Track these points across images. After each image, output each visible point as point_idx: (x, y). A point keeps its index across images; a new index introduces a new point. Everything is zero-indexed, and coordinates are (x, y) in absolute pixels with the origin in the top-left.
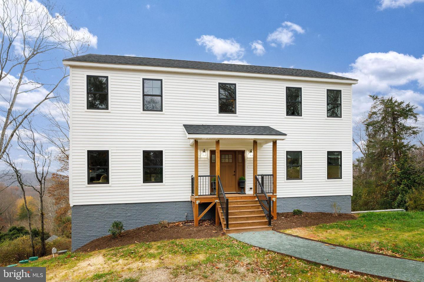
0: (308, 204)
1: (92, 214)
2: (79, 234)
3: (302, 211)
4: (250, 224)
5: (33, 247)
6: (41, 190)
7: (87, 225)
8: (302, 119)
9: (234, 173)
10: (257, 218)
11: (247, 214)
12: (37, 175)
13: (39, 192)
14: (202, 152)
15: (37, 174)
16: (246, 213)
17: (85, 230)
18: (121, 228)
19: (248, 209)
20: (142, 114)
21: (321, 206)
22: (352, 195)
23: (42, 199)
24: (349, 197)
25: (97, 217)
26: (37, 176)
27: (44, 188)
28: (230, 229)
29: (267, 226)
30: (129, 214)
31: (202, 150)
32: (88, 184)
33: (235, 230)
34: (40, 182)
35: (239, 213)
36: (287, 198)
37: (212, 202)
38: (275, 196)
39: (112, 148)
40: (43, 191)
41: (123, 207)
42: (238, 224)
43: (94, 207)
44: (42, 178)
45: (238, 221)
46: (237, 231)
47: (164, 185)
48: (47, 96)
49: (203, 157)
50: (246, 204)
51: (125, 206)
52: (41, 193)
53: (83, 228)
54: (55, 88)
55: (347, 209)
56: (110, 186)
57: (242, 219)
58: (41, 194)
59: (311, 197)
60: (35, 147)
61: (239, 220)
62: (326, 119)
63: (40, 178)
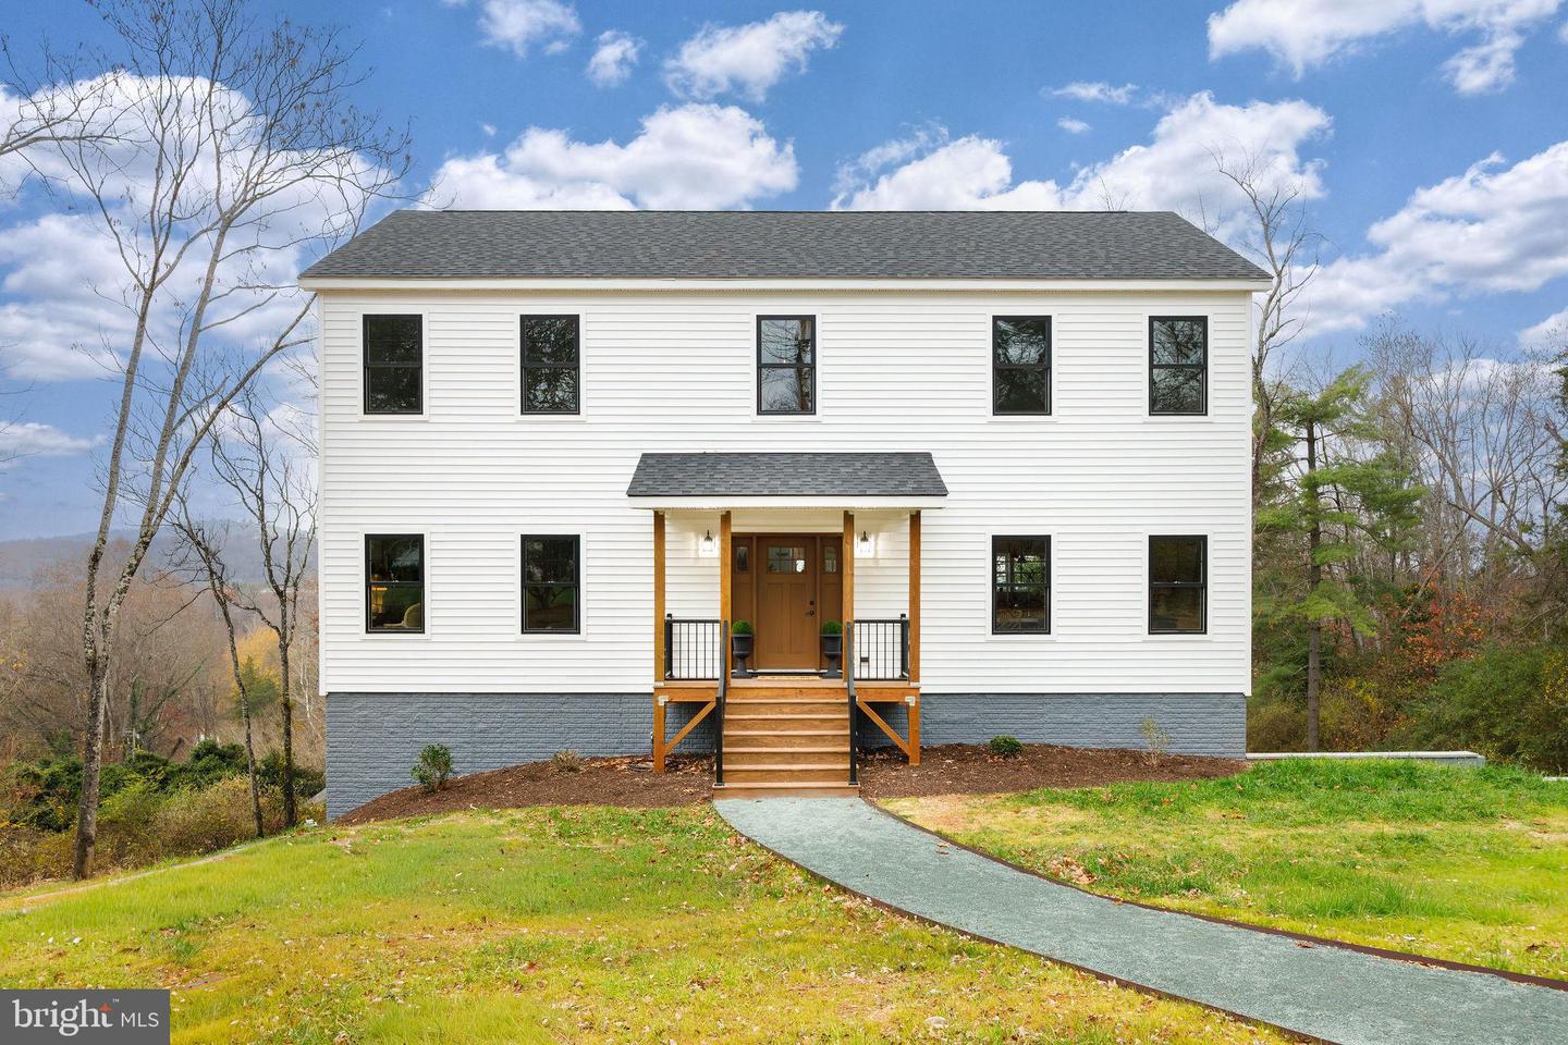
0: (1075, 720)
1: (378, 720)
2: (343, 776)
3: (1017, 745)
4: (792, 775)
5: (259, 818)
6: (284, 623)
7: (365, 750)
8: (1054, 423)
9: (809, 608)
10: (824, 756)
11: (800, 745)
12: (270, 571)
13: (277, 629)
14: (702, 539)
15: (273, 568)
16: (798, 741)
17: (360, 765)
18: (447, 764)
19: (810, 728)
20: (518, 422)
21: (1124, 726)
22: (1248, 693)
23: (285, 654)
24: (1237, 700)
25: (392, 730)
26: (271, 576)
27: (294, 616)
28: (726, 785)
29: (846, 784)
30: (481, 726)
31: (703, 534)
32: (367, 632)
33: (740, 789)
34: (280, 594)
35: (776, 740)
36: (996, 697)
37: (708, 703)
38: (914, 691)
39: (434, 529)
40: (289, 624)
41: (465, 705)
42: (759, 774)
43: (384, 699)
44: (287, 581)
45: (764, 763)
46: (748, 792)
47: (585, 642)
48: (280, 341)
49: (707, 555)
50: (811, 712)
51: (470, 700)
52: (285, 633)
53: (354, 760)
54: (300, 317)
55: (1228, 739)
56: (428, 641)
57: (778, 759)
58: (283, 637)
59: (1084, 697)
60: (267, 475)
61: (767, 761)
62: (1145, 423)
63: (280, 581)
